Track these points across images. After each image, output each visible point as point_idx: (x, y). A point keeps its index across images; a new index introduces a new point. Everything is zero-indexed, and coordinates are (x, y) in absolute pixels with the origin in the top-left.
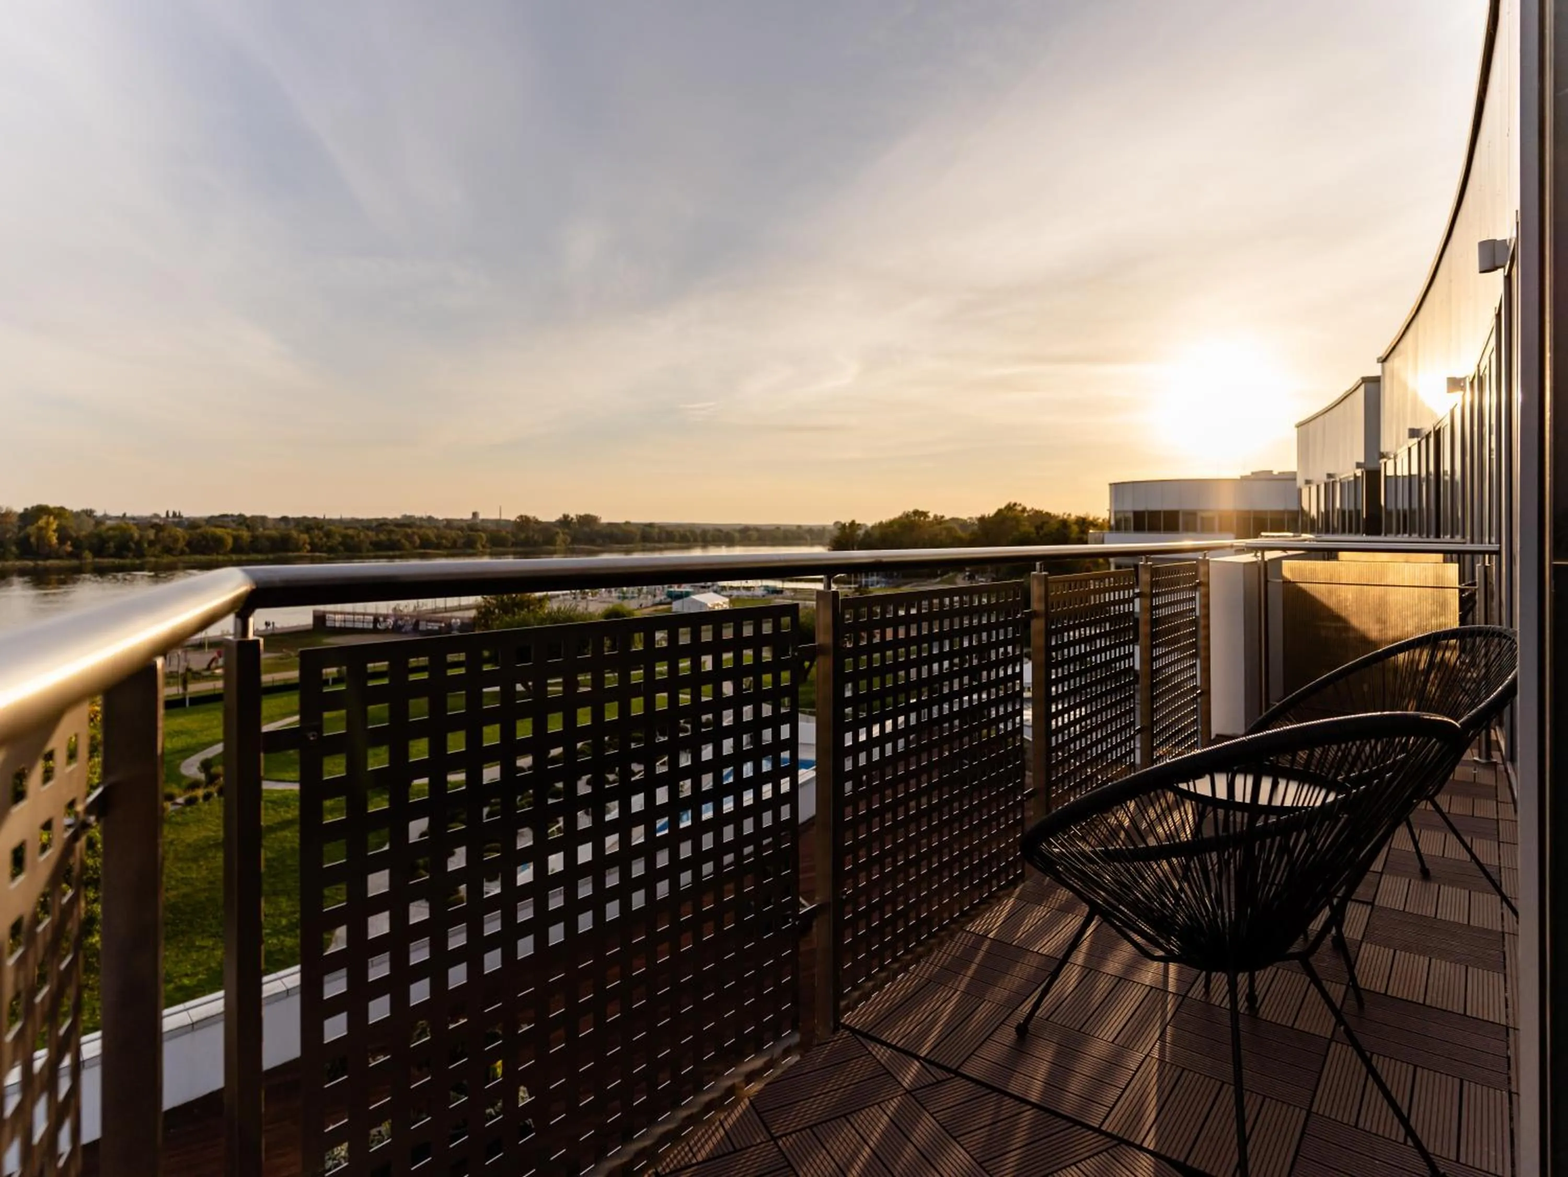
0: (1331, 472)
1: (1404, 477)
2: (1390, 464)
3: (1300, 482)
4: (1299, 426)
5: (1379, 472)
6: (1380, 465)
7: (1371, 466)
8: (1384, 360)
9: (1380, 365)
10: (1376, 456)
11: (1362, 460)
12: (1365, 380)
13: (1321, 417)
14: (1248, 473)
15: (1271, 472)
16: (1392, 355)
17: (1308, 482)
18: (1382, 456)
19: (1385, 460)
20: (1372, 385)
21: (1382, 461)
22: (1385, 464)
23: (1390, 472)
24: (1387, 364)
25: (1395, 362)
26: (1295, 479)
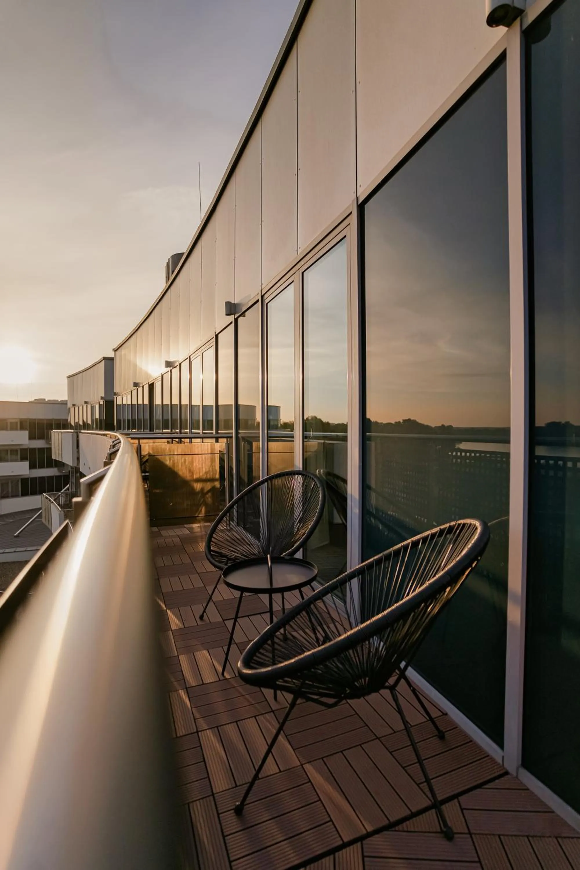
0: (86, 400)
1: (128, 405)
2: (119, 398)
3: (69, 405)
4: (69, 377)
5: (113, 401)
6: (114, 398)
7: (109, 398)
8: (115, 350)
9: (114, 352)
10: (113, 394)
11: (103, 396)
12: (105, 358)
13: (81, 374)
14: (33, 399)
15: (45, 399)
16: (120, 348)
17: (74, 405)
18: (115, 394)
19: (116, 396)
20: (109, 362)
21: (115, 397)
22: (116, 397)
23: (119, 402)
24: (117, 352)
25: (123, 351)
26: (67, 404)
